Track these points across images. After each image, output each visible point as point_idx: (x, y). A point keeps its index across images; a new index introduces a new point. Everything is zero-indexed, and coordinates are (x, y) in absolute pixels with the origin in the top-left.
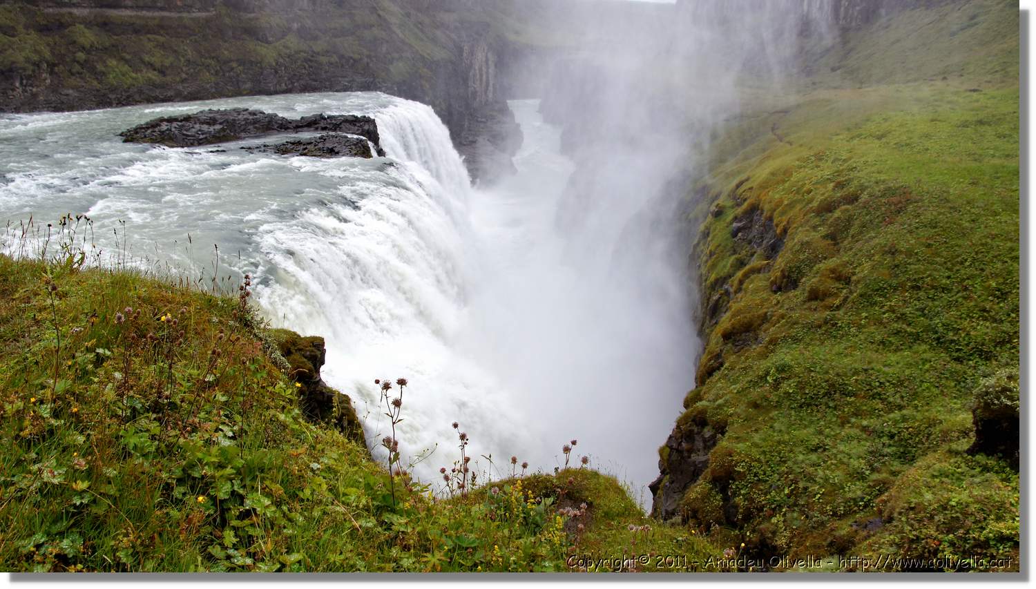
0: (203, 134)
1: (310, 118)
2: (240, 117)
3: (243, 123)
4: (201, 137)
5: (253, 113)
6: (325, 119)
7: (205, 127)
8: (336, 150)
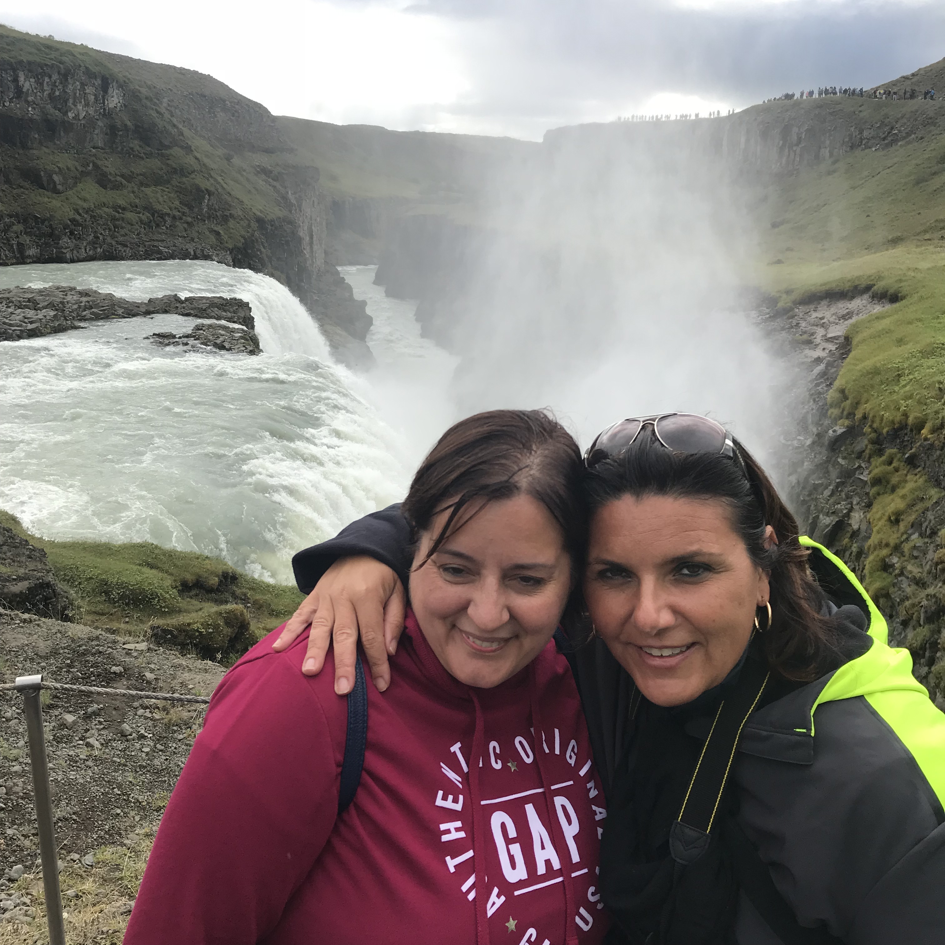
0: (31, 323)
1: (162, 300)
2: (69, 298)
3: (75, 307)
4: (30, 327)
5: (85, 294)
6: (181, 302)
7: (30, 313)
8: (227, 345)
